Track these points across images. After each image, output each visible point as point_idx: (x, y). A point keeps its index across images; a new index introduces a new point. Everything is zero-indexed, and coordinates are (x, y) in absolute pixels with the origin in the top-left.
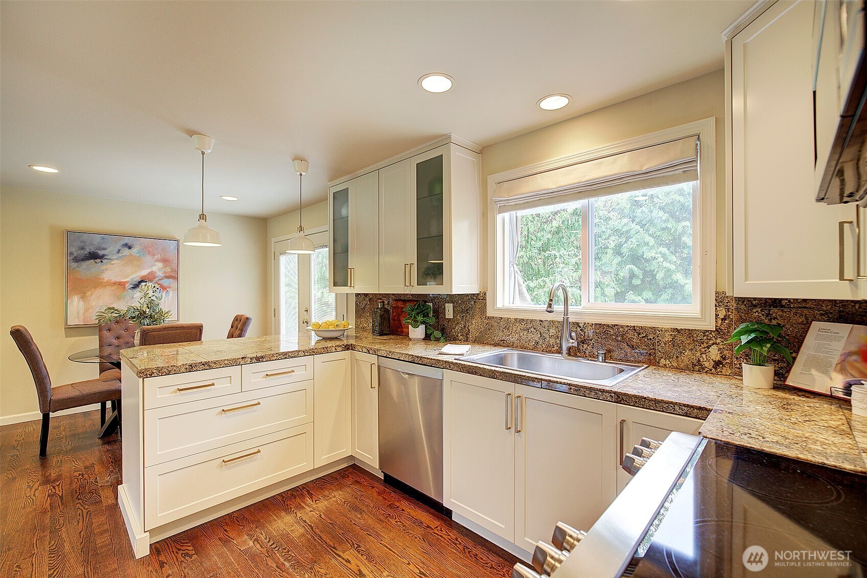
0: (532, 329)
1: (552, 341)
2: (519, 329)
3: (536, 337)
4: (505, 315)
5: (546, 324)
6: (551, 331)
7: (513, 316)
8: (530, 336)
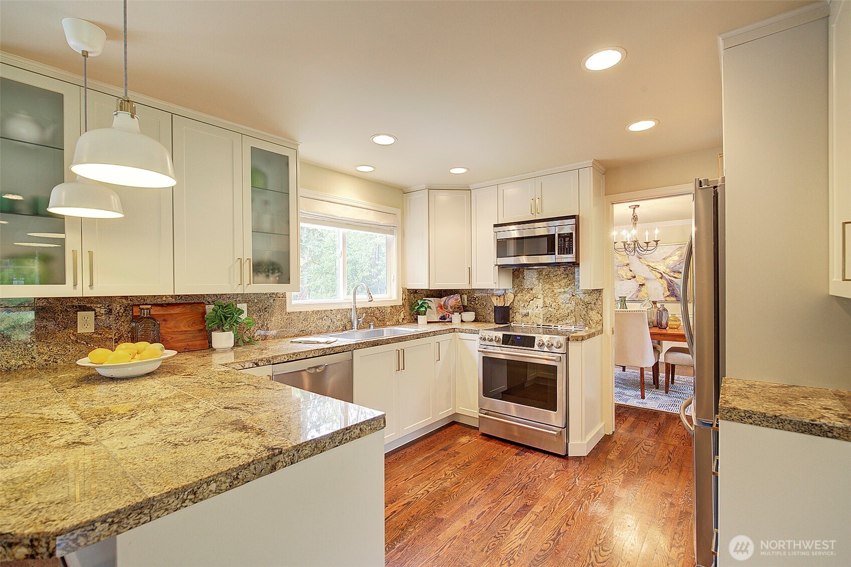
0: (325, 317)
1: (339, 323)
2: (315, 319)
3: (328, 323)
4: (303, 309)
5: (334, 312)
6: (338, 316)
7: (310, 309)
8: (324, 322)
